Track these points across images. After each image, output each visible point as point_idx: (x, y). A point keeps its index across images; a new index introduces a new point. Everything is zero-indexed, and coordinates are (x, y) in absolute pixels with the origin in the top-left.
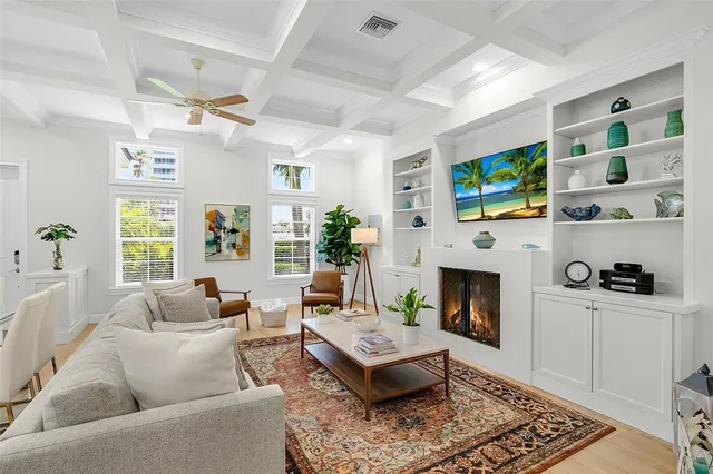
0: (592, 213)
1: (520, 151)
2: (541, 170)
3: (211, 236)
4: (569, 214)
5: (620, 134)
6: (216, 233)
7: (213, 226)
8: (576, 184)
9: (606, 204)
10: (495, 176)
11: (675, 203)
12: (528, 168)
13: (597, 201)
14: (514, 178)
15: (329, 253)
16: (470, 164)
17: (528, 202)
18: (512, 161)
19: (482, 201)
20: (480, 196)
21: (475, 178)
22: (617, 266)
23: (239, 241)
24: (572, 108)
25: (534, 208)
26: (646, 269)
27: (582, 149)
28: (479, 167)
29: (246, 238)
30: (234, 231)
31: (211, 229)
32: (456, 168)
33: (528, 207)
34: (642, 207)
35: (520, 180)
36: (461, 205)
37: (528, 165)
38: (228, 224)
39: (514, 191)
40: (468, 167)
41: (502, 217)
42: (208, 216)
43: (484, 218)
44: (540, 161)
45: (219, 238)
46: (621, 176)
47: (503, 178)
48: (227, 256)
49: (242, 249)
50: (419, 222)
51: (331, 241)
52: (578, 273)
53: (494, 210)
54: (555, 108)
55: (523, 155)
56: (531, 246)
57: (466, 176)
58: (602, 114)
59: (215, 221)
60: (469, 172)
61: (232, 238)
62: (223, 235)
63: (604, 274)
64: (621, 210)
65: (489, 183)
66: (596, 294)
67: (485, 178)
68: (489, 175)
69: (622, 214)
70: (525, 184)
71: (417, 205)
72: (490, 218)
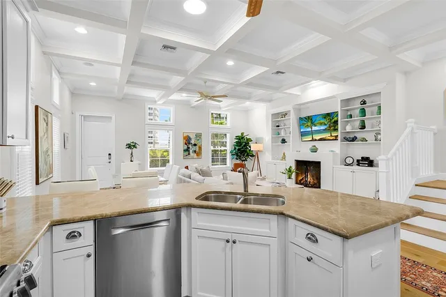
0: (354, 139)
1: (328, 114)
2: (336, 122)
3: (186, 147)
4: (346, 139)
5: (363, 112)
6: (188, 146)
7: (187, 142)
8: (348, 128)
9: (359, 136)
10: (318, 123)
11: (379, 136)
12: (331, 121)
13: (356, 135)
14: (325, 125)
15: (237, 155)
16: (307, 118)
17: (331, 133)
18: (325, 118)
19: (312, 133)
20: (312, 131)
21: (309, 124)
22: (362, 158)
23: (197, 150)
24: (346, 102)
25: (333, 136)
26: (371, 159)
27: (351, 116)
28: (311, 119)
29: (200, 148)
30: (195, 145)
31: (186, 144)
32: (301, 119)
33: (331, 136)
34: (370, 137)
35: (328, 125)
36: (303, 134)
38: (193, 142)
39: (325, 129)
41: (321, 140)
42: (184, 138)
43: (313, 140)
44: (336, 118)
45: (189, 148)
46: (363, 127)
47: (321, 124)
48: (192, 156)
49: (198, 153)
50: (284, 141)
51: (239, 150)
52: (349, 161)
53: (317, 137)
54: (341, 101)
55: (328, 116)
56: (332, 151)
57: (305, 123)
58: (358, 105)
59: (188, 140)
60: (307, 120)
61: (194, 148)
62: (190, 146)
63: (358, 161)
64: (364, 138)
65: (315, 126)
66: (355, 167)
67: (313, 124)
68: (315, 123)
69: (364, 140)
70: (330, 127)
71: (283, 133)
72: (316, 140)
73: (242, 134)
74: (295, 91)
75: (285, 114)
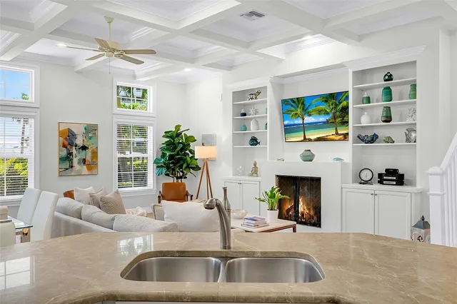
0: (373, 139)
1: (332, 96)
2: (345, 110)
3: (64, 153)
4: (361, 139)
5: (388, 93)
6: (68, 150)
7: (66, 143)
8: (365, 121)
9: (382, 133)
10: (314, 110)
11: (413, 135)
12: (337, 107)
13: (377, 132)
14: (328, 113)
15: (168, 168)
16: (296, 100)
17: (336, 130)
18: (326, 101)
19: (304, 127)
20: (303, 124)
21: (299, 111)
22: (387, 170)
23: (89, 158)
24: (361, 75)
25: (341, 135)
26: (400, 172)
27: (369, 100)
28: (303, 103)
29: (95, 154)
30: (84, 148)
31: (64, 146)
32: (285, 102)
33: (337, 134)
34: (398, 135)
35: (331, 115)
37: (336, 105)
38: (79, 141)
39: (327, 122)
40: (294, 102)
41: (319, 139)
42: (61, 134)
43: (305, 139)
44: (344, 103)
45: (71, 154)
46: (388, 119)
47: (320, 112)
48: (79, 171)
49: (91, 165)
50: (254, 141)
51: (171, 157)
52: (366, 175)
54: (353, 72)
55: (332, 97)
56: (338, 159)
57: (293, 109)
58: (379, 81)
59: (68, 139)
60: (295, 106)
61: (82, 154)
62: (74, 151)
63: (380, 175)
64: (389, 138)
65: (310, 115)
66: (376, 187)
67: (306, 111)
68: (310, 110)
69: (389, 140)
70: (335, 118)
71: (252, 128)
72: (310, 140)
73: (178, 127)
74: (275, 52)
75: (255, 94)
